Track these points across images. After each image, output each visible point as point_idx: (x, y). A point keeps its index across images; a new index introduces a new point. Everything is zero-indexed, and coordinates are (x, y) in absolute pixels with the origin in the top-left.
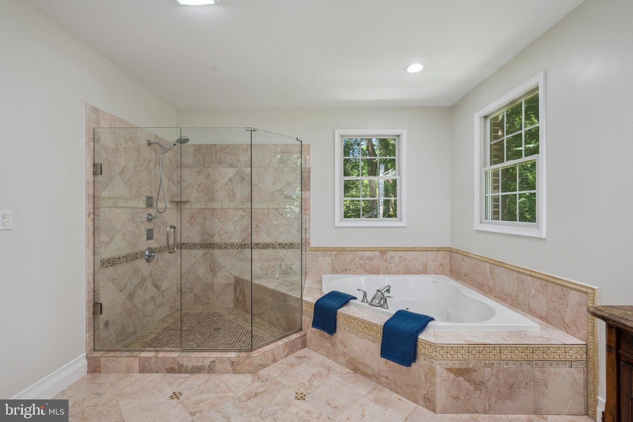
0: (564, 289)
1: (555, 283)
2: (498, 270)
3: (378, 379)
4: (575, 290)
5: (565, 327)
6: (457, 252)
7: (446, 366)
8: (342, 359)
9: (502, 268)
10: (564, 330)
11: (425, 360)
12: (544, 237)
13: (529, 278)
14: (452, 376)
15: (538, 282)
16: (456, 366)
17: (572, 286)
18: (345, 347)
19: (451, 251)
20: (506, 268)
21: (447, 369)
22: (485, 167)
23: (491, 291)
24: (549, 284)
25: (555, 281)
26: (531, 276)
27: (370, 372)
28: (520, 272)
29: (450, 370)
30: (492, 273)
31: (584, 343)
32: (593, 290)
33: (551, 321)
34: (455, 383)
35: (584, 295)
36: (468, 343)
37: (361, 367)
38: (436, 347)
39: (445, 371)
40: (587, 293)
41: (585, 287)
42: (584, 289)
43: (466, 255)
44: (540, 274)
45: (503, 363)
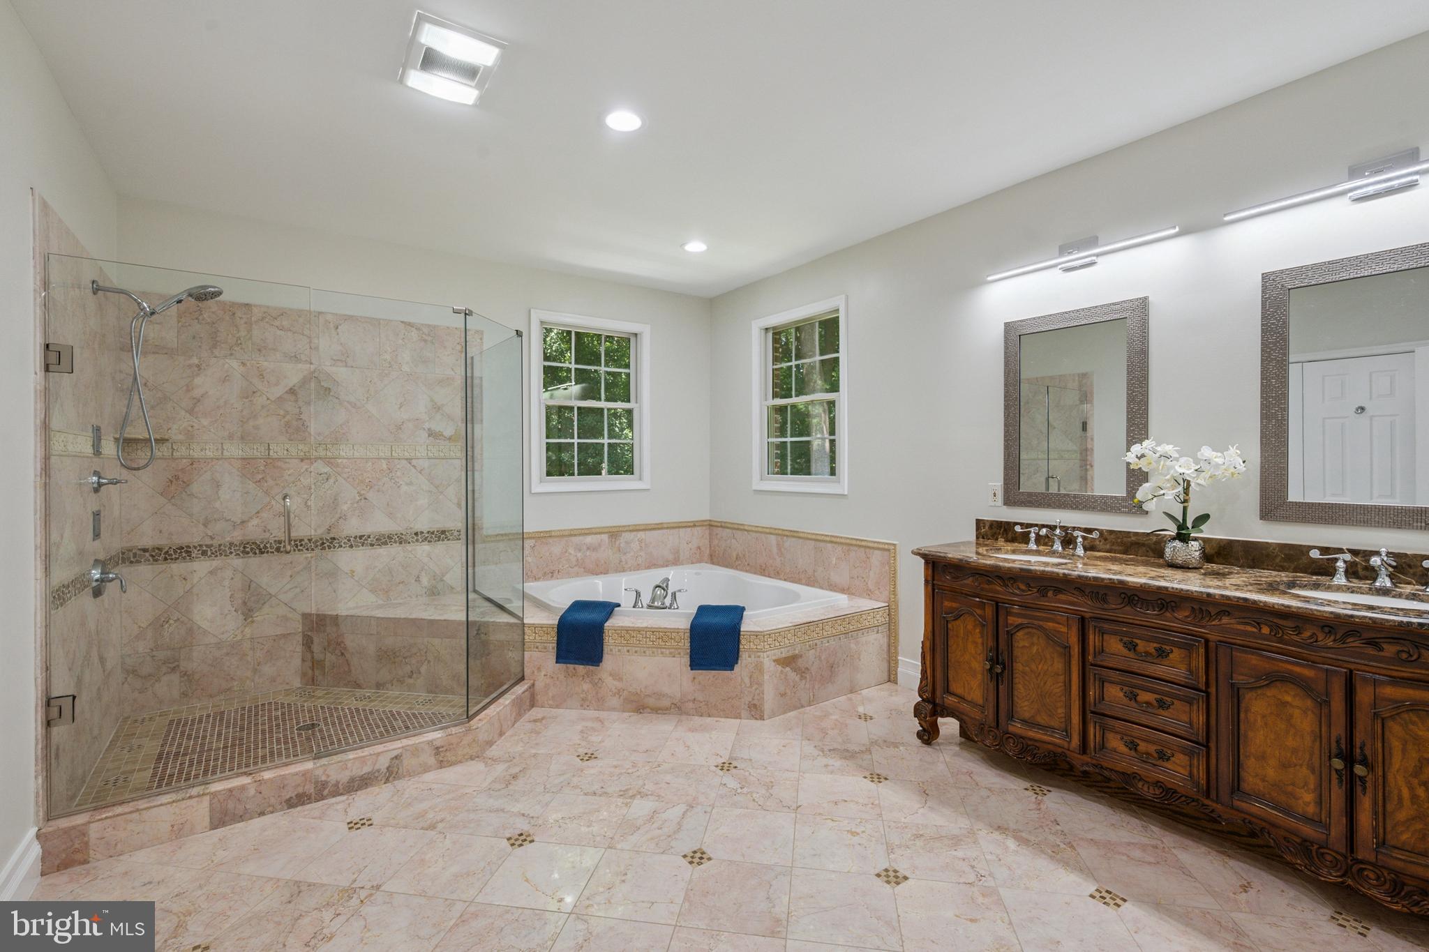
0: (867, 550)
1: (856, 545)
2: (789, 542)
3: (679, 708)
4: (878, 549)
5: (869, 594)
6: (723, 526)
7: (774, 658)
8: (615, 702)
9: (793, 539)
10: (867, 597)
11: (750, 657)
12: (846, 493)
13: (829, 545)
14: (780, 668)
15: (839, 548)
16: (784, 655)
17: (876, 545)
18: (620, 679)
19: (711, 525)
20: (799, 537)
21: (774, 661)
22: (766, 400)
23: (778, 573)
24: (852, 548)
25: (858, 543)
26: (832, 542)
27: (666, 703)
28: (818, 539)
29: (777, 661)
30: (779, 546)
31: (887, 604)
32: (894, 545)
33: (854, 591)
34: (783, 677)
35: (886, 553)
36: (794, 624)
37: (651, 702)
38: (764, 636)
39: (773, 664)
40: (889, 550)
41: (887, 544)
42: (886, 547)
43: (737, 528)
44: (841, 537)
45: (825, 641)
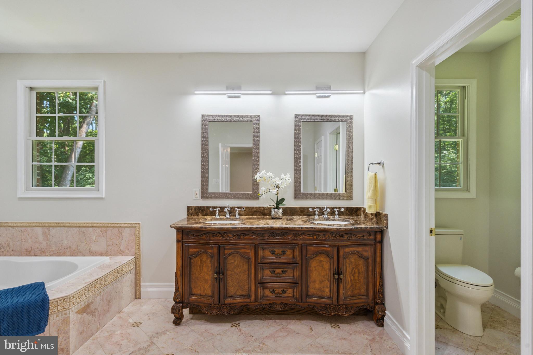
0: (120, 229)
1: (111, 227)
2: (53, 231)
4: (128, 227)
5: (121, 253)
7: (76, 310)
9: (59, 228)
10: (120, 255)
11: (57, 316)
12: (104, 197)
13: (91, 229)
14: (80, 316)
15: (99, 230)
16: (82, 306)
17: (126, 225)
20: (64, 227)
21: (76, 313)
22: (29, 139)
23: (44, 252)
24: (108, 229)
25: (114, 225)
26: (93, 227)
28: (79, 226)
29: (78, 312)
30: (45, 234)
31: (134, 257)
32: (139, 224)
33: (110, 253)
34: (82, 320)
35: (133, 229)
36: (88, 284)
38: (70, 298)
39: (76, 315)
40: (135, 227)
41: (134, 224)
42: (133, 225)
44: (100, 223)
45: (105, 288)
